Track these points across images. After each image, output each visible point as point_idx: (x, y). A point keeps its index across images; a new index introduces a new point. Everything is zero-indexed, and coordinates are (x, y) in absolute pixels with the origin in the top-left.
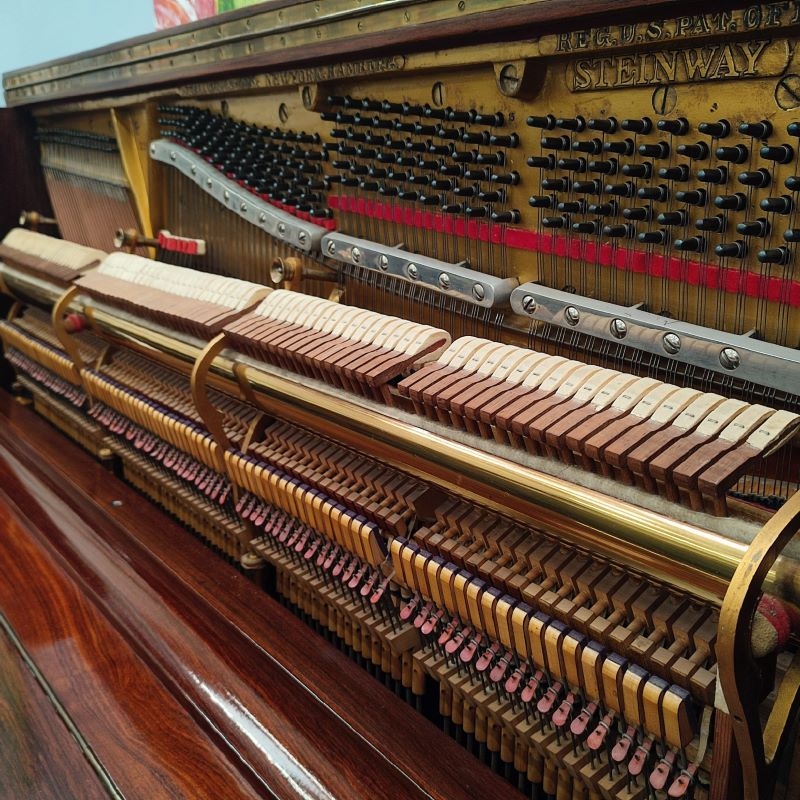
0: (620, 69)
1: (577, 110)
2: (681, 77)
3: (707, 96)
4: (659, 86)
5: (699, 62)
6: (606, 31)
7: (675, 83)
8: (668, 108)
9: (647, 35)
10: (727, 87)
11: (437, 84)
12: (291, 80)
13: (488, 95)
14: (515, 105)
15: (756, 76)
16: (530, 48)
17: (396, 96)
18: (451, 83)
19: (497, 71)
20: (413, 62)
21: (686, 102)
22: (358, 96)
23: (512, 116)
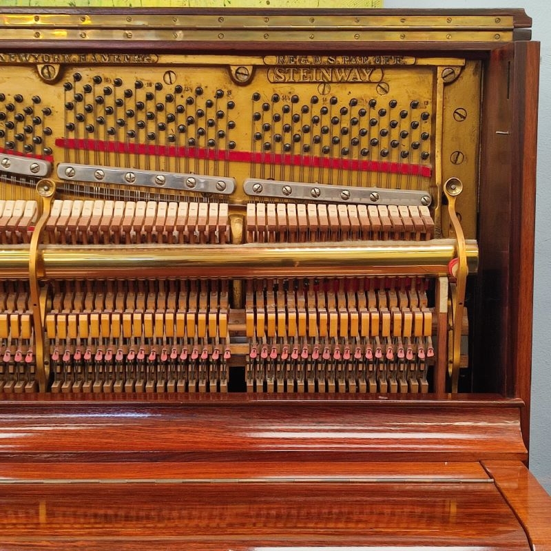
0: (302, 74)
1: (274, 91)
2: (334, 80)
3: (346, 89)
4: (322, 83)
5: (343, 74)
6: (306, 58)
7: (331, 82)
8: (326, 92)
9: (328, 62)
10: (355, 85)
11: (169, 72)
12: (32, 60)
13: (211, 81)
14: (232, 87)
15: (369, 82)
16: (257, 61)
17: (129, 78)
18: (181, 73)
19: (234, 69)
20: (165, 59)
21: (335, 90)
22: (87, 74)
23: (230, 92)
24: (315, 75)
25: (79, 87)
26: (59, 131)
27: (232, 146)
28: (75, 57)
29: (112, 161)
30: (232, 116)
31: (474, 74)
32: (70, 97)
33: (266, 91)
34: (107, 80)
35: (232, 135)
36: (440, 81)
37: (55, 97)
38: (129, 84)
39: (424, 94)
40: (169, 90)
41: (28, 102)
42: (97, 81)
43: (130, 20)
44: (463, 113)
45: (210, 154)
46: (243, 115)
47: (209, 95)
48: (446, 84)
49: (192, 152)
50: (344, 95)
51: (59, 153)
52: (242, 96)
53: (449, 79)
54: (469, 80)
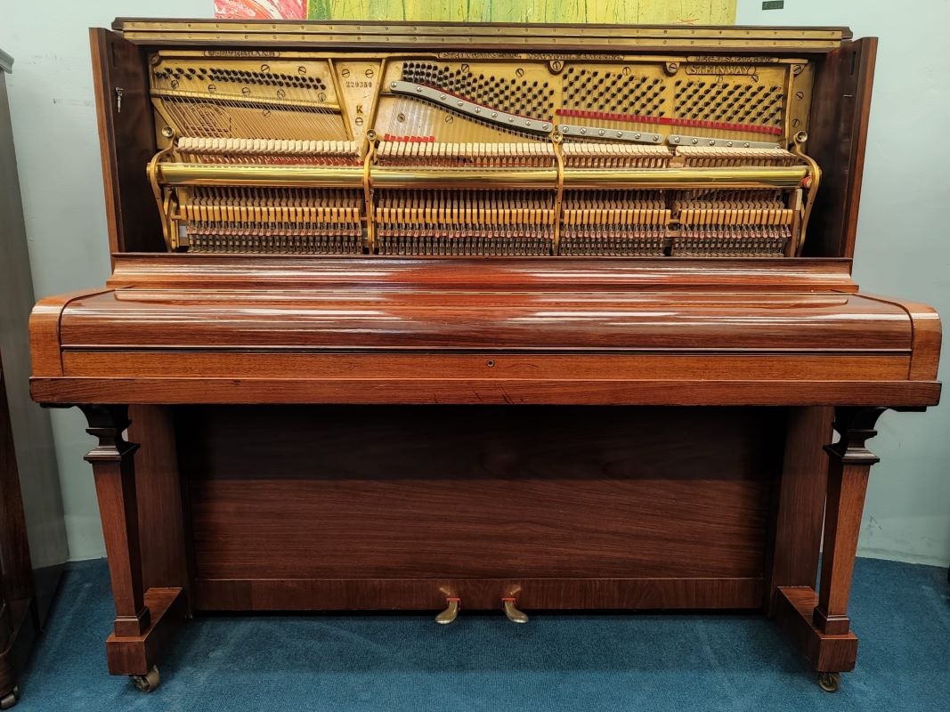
0: (707, 69)
1: (690, 80)
3: (732, 79)
4: (718, 75)
5: (732, 70)
7: (724, 74)
8: (720, 81)
9: (726, 60)
10: (735, 76)
11: (626, 68)
12: (547, 58)
13: (652, 73)
14: (663, 77)
15: (747, 75)
16: (683, 59)
17: (602, 70)
18: (633, 68)
19: (668, 65)
20: (628, 58)
21: (726, 80)
22: (577, 69)
23: (662, 80)
24: (715, 70)
25: (571, 77)
26: (557, 106)
27: (662, 114)
28: (574, 57)
29: (594, 125)
30: (662, 95)
31: (810, 70)
32: (566, 83)
33: (685, 80)
34: (588, 72)
35: (661, 108)
36: (792, 73)
37: (556, 83)
38: (601, 75)
39: (779, 82)
40: (625, 78)
41: (540, 86)
42: (583, 73)
43: (638, 32)
44: (801, 95)
45: (647, 120)
46: (668, 94)
47: (649, 82)
48: (795, 75)
49: (636, 118)
50: (732, 82)
51: (556, 119)
52: (669, 83)
53: (796, 73)
54: (807, 74)
